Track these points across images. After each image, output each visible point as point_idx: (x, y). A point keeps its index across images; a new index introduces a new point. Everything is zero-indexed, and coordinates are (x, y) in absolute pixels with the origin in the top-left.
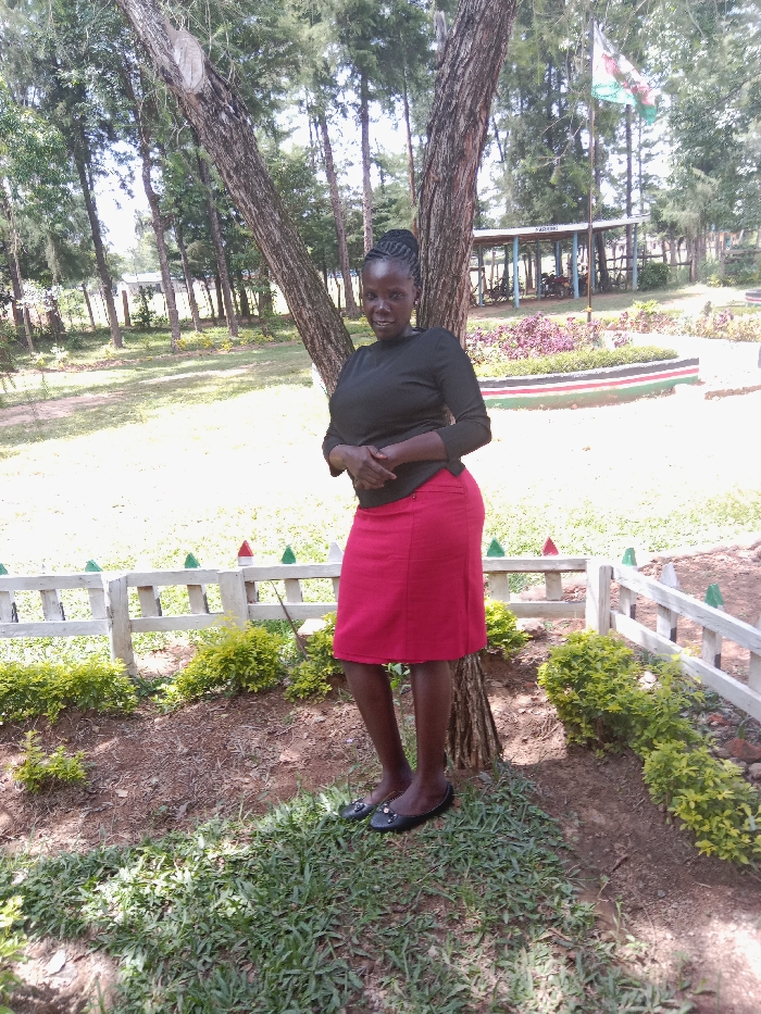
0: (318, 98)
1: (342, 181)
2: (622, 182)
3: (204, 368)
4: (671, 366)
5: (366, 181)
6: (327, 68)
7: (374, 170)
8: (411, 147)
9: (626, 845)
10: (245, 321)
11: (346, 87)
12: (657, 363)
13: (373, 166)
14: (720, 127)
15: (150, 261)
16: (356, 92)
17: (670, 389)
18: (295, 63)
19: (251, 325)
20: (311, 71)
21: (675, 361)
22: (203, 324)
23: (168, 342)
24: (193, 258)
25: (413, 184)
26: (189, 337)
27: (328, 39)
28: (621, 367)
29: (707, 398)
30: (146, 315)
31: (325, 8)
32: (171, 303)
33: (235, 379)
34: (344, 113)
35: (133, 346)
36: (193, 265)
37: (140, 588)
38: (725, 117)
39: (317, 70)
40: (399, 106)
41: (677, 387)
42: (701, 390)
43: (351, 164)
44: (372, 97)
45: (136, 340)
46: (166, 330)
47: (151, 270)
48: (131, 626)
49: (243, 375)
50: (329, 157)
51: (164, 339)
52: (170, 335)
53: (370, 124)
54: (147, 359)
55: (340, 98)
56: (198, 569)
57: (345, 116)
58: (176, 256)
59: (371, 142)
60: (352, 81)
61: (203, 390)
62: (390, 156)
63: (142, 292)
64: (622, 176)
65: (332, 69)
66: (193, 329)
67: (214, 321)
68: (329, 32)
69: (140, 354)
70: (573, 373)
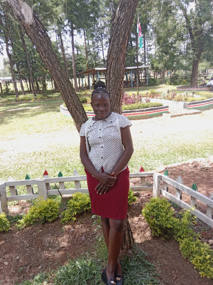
0: (59, 28)
1: (66, 52)
2: (143, 56)
3: (26, 106)
4: (162, 108)
5: (73, 53)
6: (61, 20)
7: (75, 49)
8: (86, 44)
9: (175, 272)
10: (38, 92)
11: (67, 25)
12: (157, 107)
13: (75, 48)
14: (170, 42)
15: (8, 73)
16: (70, 27)
17: (161, 115)
18: (52, 18)
19: (40, 93)
20: (57, 20)
21: (163, 107)
22: (25, 93)
23: (15, 98)
24: (22, 73)
25: (87, 54)
26: (21, 97)
27: (61, 11)
28: (148, 108)
29: (171, 117)
30: (7, 90)
31: (60, 2)
32: (15, 86)
33: (36, 110)
34: (66, 33)
35: (3, 99)
36: (22, 75)
37: (10, 187)
38: (171, 40)
39: (58, 20)
40: (82, 31)
41: (163, 114)
42: (170, 115)
43: (69, 47)
44: (74, 28)
45: (5, 97)
46: (14, 94)
47: (8, 76)
48: (7, 199)
49: (38, 109)
50: (62, 45)
51: (13, 97)
52: (15, 96)
53: (74, 36)
54: (9, 103)
55: (65, 28)
56: (30, 180)
57: (67, 34)
58: (17, 72)
59: (74, 41)
60: (69, 24)
61: (27, 113)
62: (80, 45)
63: (6, 83)
64: (143, 54)
65: (63, 20)
66: (22, 94)
67: (29, 92)
68: (62, 9)
69: (6, 102)
70: (135, 110)
